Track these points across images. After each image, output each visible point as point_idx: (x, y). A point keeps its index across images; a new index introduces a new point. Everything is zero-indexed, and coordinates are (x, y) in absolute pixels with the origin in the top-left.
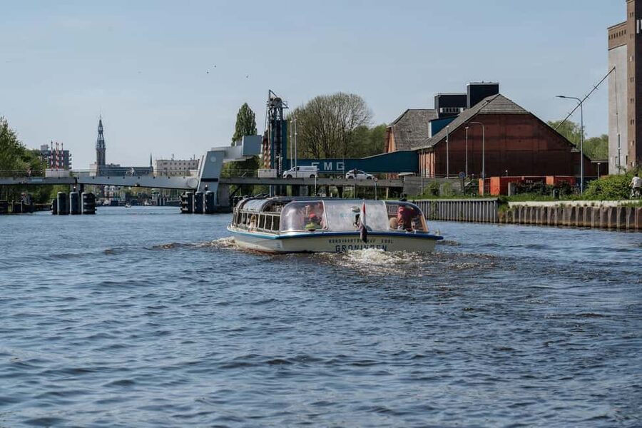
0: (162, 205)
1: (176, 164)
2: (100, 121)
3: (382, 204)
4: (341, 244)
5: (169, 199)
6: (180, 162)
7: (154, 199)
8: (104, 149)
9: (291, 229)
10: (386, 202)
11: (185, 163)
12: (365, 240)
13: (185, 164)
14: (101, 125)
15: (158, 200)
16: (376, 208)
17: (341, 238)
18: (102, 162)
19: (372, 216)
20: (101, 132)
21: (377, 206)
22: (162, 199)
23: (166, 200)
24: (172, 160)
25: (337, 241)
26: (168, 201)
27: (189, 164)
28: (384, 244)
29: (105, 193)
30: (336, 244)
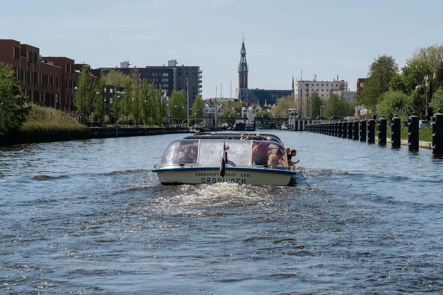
0: (301, 130)
1: (318, 85)
2: (243, 44)
3: (249, 143)
4: (206, 177)
5: (311, 122)
6: (323, 83)
7: (292, 122)
8: (247, 72)
9: (171, 163)
10: (253, 142)
11: (327, 83)
12: (223, 174)
13: (327, 85)
14: (243, 48)
15: (297, 122)
16: (243, 147)
17: (207, 172)
18: (244, 85)
19: (238, 153)
20: (243, 55)
21: (244, 144)
22: (301, 122)
23: (306, 123)
24: (315, 81)
25: (202, 175)
26: (308, 124)
27: (332, 85)
28: (243, 178)
29: (243, 116)
30: (203, 177)
